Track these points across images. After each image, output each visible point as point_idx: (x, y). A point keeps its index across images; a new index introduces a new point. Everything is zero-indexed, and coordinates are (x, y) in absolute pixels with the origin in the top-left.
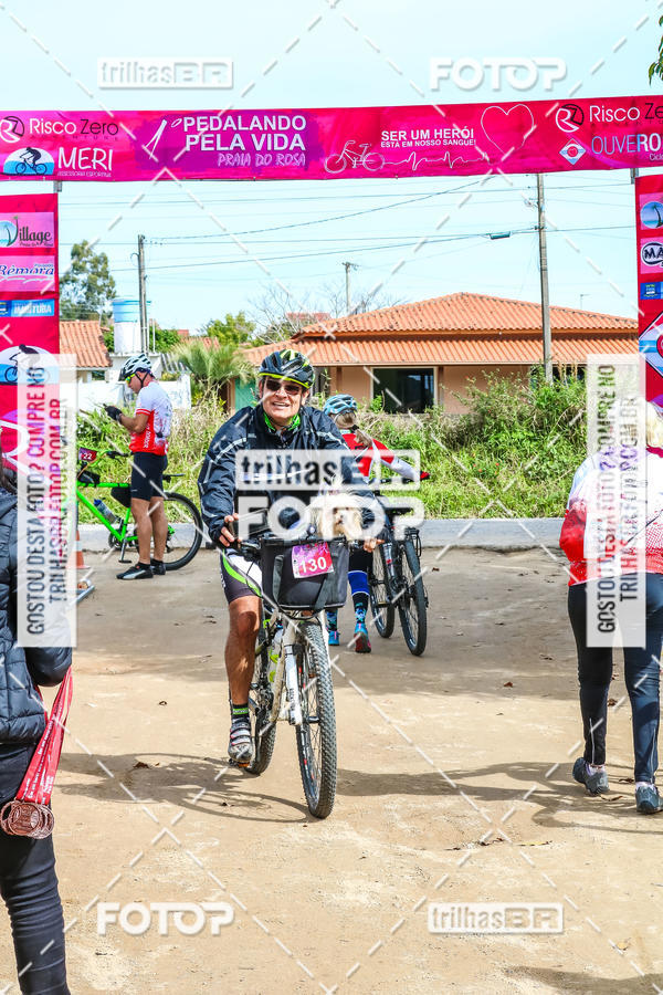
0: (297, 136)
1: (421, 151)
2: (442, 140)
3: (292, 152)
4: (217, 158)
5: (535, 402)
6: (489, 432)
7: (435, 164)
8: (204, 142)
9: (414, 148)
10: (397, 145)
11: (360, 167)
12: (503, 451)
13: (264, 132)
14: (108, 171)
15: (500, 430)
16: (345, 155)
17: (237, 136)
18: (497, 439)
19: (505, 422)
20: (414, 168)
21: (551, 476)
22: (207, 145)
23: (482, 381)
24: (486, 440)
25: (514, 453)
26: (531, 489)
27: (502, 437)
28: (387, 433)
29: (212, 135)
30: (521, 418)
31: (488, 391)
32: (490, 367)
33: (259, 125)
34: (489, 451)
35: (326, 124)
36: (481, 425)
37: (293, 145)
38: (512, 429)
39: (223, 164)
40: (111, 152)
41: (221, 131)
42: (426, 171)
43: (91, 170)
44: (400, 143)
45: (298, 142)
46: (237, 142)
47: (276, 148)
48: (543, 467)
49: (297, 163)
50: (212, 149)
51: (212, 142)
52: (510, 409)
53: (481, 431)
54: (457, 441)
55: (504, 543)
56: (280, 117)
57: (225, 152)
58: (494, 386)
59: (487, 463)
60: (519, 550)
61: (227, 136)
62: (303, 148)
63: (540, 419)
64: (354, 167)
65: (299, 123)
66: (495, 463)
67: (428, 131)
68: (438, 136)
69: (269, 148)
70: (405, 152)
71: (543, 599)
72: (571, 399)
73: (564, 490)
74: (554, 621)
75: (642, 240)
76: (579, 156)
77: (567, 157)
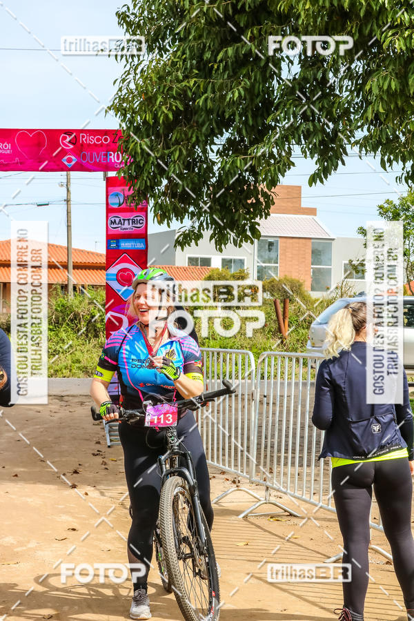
5: (54, 308)
21: (63, 352)
63: (57, 318)
71: (46, 426)
72: (76, 307)
73: (70, 362)
74: (50, 439)
75: (109, 215)
76: (73, 163)
77: (66, 163)
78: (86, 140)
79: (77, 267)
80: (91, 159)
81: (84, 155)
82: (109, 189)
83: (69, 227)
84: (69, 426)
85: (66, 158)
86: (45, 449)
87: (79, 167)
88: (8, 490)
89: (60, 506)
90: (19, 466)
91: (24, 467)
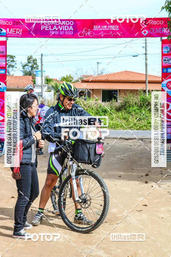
0: (71, 27)
1: (104, 31)
2: (110, 28)
3: (70, 31)
4: (49, 32)
5: (139, 100)
6: (127, 107)
7: (108, 35)
8: (46, 28)
9: (102, 30)
11: (88, 35)
12: (131, 112)
13: (62, 25)
14: (20, 35)
15: (130, 107)
16: (84, 32)
17: (55, 26)
18: (129, 109)
19: (131, 105)
20: (102, 36)
21: (143, 119)
22: (47, 29)
23: (125, 94)
24: (126, 109)
25: (133, 113)
26: (138, 123)
27: (131, 109)
28: (100, 107)
29: (48, 26)
30: (136, 104)
31: (127, 96)
32: (127, 90)
33: (61, 23)
34: (127, 112)
35: (79, 24)
36: (125, 105)
37: (70, 29)
38: (133, 107)
40: (21, 30)
41: (51, 25)
42: (105, 37)
43: (16, 34)
44: (99, 29)
46: (55, 28)
47: (65, 30)
48: (141, 117)
49: (71, 34)
51: (48, 28)
52: (133, 101)
53: (125, 107)
54: (118, 110)
55: (127, 137)
56: (67, 21)
57: (51, 31)
58: (129, 95)
59: (126, 115)
60: (131, 139)
62: (73, 30)
63: (141, 104)
64: (86, 35)
65: (72, 23)
66: (128, 115)
67: (106, 26)
68: (109, 27)
69: (64, 30)
70: (100, 31)
71: (135, 152)
72: (149, 99)
73: (146, 123)
74: (136, 159)
75: (163, 57)
76: (146, 33)
77: (143, 34)
78: (152, 23)
79: (150, 82)
80: (155, 32)
81: (152, 30)
82: (163, 45)
83: (146, 65)
84: (145, 153)
85: (143, 31)
86: (134, 163)
87: (149, 35)
88: (116, 184)
89: (139, 193)
90: (121, 171)
91: (124, 172)
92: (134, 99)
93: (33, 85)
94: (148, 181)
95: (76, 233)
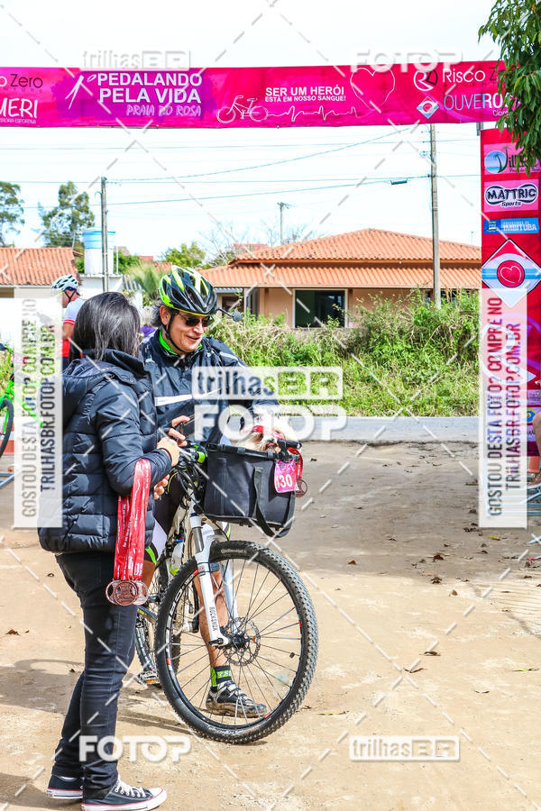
0: (194, 91)
1: (300, 105)
2: (317, 96)
3: (190, 105)
4: (126, 109)
5: (413, 320)
6: (374, 344)
7: (310, 116)
8: (115, 95)
9: (293, 103)
10: (279, 100)
11: (247, 118)
12: (386, 360)
13: (166, 87)
14: (33, 119)
15: (384, 342)
16: (234, 108)
17: (143, 90)
18: (381, 350)
19: (388, 335)
20: (293, 119)
22: (118, 98)
23: (368, 302)
24: (372, 350)
25: (394, 362)
26: (408, 392)
27: (385, 348)
28: (289, 344)
29: (122, 89)
30: (401, 332)
31: (374, 310)
32: (375, 290)
33: (162, 81)
34: (374, 360)
35: (219, 82)
36: (368, 338)
37: (191, 98)
38: (393, 342)
39: (131, 114)
40: (36, 102)
41: (129, 86)
42: (304, 122)
43: (19, 117)
44: (282, 98)
45: (195, 96)
46: (144, 95)
47: (176, 101)
48: (418, 374)
49: (194, 114)
50: (122, 101)
51: (122, 95)
52: (392, 325)
53: (368, 343)
54: (345, 353)
55: (373, 438)
56: (180, 75)
57: (132, 104)
58: (378, 304)
59: (371, 371)
60: (387, 444)
61: (135, 91)
62: (199, 101)
63: (417, 334)
64: (242, 118)
65: (196, 80)
66: (378, 370)
67: (305, 88)
68: (314, 93)
69: (170, 101)
70: (286, 106)
71: (399, 486)
72: (443, 318)
73: (435, 394)
74: (405, 506)
75: (486, 184)
76: (433, 111)
77: (423, 112)
78: (451, 78)
79: (446, 265)
80: (459, 106)
81: (449, 99)
82: (486, 147)
83: (434, 211)
84: (433, 487)
85: (422, 104)
86: (397, 521)
87: (441, 117)
88: (340, 585)
89: (414, 614)
90: (358, 547)
91: (365, 548)
92: (397, 319)
93: (78, 277)
94: (440, 576)
95: (212, 743)
